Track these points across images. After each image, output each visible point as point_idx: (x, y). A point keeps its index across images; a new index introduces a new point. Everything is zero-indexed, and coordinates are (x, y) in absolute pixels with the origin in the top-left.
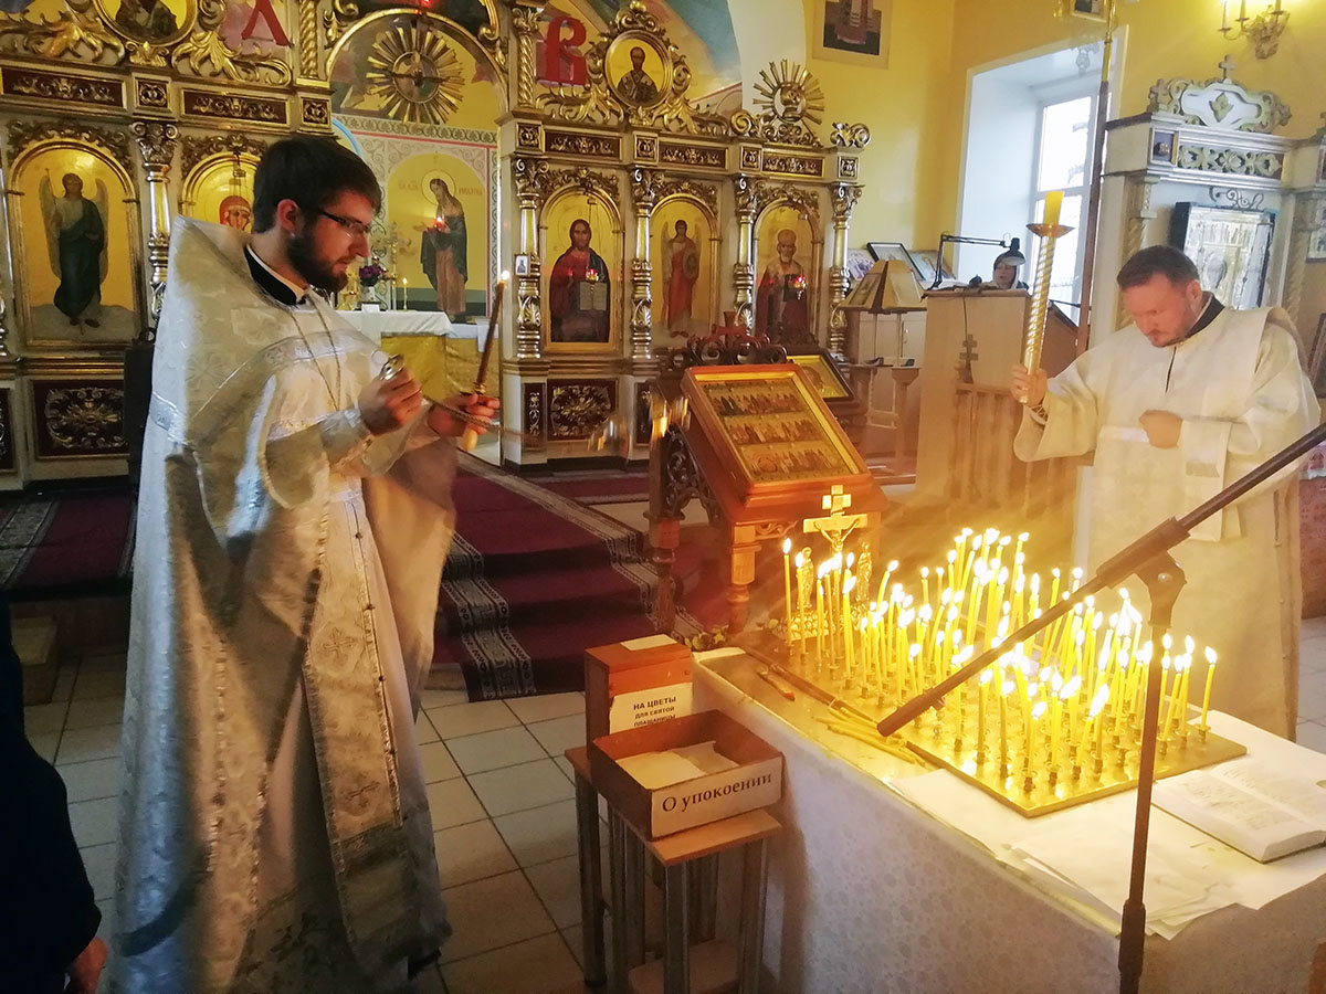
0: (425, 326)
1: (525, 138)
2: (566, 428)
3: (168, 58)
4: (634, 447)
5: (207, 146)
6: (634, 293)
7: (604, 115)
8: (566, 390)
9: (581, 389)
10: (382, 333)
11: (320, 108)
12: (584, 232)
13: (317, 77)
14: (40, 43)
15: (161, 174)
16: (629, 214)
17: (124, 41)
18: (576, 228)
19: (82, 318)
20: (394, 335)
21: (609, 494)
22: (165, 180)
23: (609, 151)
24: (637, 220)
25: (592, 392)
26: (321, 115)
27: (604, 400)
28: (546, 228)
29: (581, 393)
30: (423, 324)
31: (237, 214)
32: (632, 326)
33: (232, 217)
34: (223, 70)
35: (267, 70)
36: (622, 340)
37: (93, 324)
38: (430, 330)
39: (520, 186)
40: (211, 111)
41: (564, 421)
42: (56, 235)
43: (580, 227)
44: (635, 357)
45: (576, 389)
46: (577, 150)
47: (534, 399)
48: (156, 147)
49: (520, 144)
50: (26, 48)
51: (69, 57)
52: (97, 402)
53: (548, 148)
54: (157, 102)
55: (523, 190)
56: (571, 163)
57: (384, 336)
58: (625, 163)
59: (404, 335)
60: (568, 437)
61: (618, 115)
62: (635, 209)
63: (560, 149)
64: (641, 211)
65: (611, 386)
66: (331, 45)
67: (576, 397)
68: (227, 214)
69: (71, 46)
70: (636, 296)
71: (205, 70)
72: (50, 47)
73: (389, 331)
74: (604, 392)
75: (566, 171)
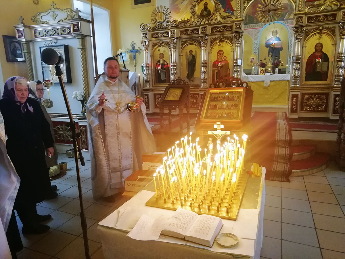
0: (283, 78)
1: (298, 21)
2: (308, 108)
3: (208, 21)
4: (332, 115)
5: (215, 39)
6: (337, 64)
7: (331, 7)
8: (310, 96)
9: (315, 96)
10: (270, 80)
11: (239, 25)
12: (320, 47)
13: (240, 17)
14: (186, 24)
15: (205, 47)
16: (338, 37)
17: (200, 19)
18: (317, 46)
19: (191, 80)
20: (274, 81)
21: (314, 129)
22: (205, 48)
23: (332, 19)
24: (341, 40)
25: (319, 97)
26: (239, 27)
27: (324, 99)
28: (305, 47)
29: (315, 97)
30: (283, 77)
31: (221, 54)
32: (335, 75)
33: (220, 55)
34: (220, 21)
35: (230, 18)
36: (332, 80)
37: (193, 81)
38: (284, 79)
39: (296, 36)
40: (216, 31)
41: (307, 105)
42: (188, 63)
43: (319, 45)
44: (335, 85)
45: (313, 96)
46: (319, 21)
47: (295, 99)
48: (203, 42)
49: (296, 23)
50: (184, 26)
51: (191, 25)
52: (192, 97)
53: (308, 22)
54: (204, 31)
55: (296, 37)
56: (316, 25)
57: (271, 81)
58: (338, 21)
59: (277, 81)
60: (309, 111)
61: (337, 5)
62: (340, 36)
63: (313, 21)
64: (342, 36)
65: (327, 95)
66: (245, 8)
67: (313, 98)
68: (219, 55)
69: (191, 23)
70: (338, 65)
71: (216, 22)
72: (188, 24)
73: (272, 80)
74: (324, 97)
75: (315, 28)
